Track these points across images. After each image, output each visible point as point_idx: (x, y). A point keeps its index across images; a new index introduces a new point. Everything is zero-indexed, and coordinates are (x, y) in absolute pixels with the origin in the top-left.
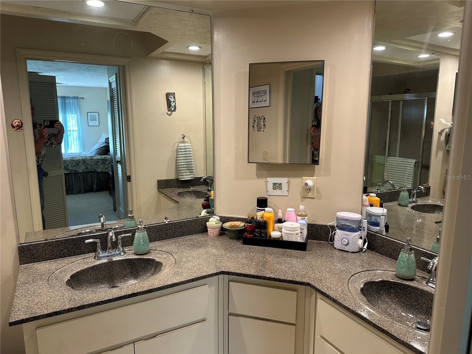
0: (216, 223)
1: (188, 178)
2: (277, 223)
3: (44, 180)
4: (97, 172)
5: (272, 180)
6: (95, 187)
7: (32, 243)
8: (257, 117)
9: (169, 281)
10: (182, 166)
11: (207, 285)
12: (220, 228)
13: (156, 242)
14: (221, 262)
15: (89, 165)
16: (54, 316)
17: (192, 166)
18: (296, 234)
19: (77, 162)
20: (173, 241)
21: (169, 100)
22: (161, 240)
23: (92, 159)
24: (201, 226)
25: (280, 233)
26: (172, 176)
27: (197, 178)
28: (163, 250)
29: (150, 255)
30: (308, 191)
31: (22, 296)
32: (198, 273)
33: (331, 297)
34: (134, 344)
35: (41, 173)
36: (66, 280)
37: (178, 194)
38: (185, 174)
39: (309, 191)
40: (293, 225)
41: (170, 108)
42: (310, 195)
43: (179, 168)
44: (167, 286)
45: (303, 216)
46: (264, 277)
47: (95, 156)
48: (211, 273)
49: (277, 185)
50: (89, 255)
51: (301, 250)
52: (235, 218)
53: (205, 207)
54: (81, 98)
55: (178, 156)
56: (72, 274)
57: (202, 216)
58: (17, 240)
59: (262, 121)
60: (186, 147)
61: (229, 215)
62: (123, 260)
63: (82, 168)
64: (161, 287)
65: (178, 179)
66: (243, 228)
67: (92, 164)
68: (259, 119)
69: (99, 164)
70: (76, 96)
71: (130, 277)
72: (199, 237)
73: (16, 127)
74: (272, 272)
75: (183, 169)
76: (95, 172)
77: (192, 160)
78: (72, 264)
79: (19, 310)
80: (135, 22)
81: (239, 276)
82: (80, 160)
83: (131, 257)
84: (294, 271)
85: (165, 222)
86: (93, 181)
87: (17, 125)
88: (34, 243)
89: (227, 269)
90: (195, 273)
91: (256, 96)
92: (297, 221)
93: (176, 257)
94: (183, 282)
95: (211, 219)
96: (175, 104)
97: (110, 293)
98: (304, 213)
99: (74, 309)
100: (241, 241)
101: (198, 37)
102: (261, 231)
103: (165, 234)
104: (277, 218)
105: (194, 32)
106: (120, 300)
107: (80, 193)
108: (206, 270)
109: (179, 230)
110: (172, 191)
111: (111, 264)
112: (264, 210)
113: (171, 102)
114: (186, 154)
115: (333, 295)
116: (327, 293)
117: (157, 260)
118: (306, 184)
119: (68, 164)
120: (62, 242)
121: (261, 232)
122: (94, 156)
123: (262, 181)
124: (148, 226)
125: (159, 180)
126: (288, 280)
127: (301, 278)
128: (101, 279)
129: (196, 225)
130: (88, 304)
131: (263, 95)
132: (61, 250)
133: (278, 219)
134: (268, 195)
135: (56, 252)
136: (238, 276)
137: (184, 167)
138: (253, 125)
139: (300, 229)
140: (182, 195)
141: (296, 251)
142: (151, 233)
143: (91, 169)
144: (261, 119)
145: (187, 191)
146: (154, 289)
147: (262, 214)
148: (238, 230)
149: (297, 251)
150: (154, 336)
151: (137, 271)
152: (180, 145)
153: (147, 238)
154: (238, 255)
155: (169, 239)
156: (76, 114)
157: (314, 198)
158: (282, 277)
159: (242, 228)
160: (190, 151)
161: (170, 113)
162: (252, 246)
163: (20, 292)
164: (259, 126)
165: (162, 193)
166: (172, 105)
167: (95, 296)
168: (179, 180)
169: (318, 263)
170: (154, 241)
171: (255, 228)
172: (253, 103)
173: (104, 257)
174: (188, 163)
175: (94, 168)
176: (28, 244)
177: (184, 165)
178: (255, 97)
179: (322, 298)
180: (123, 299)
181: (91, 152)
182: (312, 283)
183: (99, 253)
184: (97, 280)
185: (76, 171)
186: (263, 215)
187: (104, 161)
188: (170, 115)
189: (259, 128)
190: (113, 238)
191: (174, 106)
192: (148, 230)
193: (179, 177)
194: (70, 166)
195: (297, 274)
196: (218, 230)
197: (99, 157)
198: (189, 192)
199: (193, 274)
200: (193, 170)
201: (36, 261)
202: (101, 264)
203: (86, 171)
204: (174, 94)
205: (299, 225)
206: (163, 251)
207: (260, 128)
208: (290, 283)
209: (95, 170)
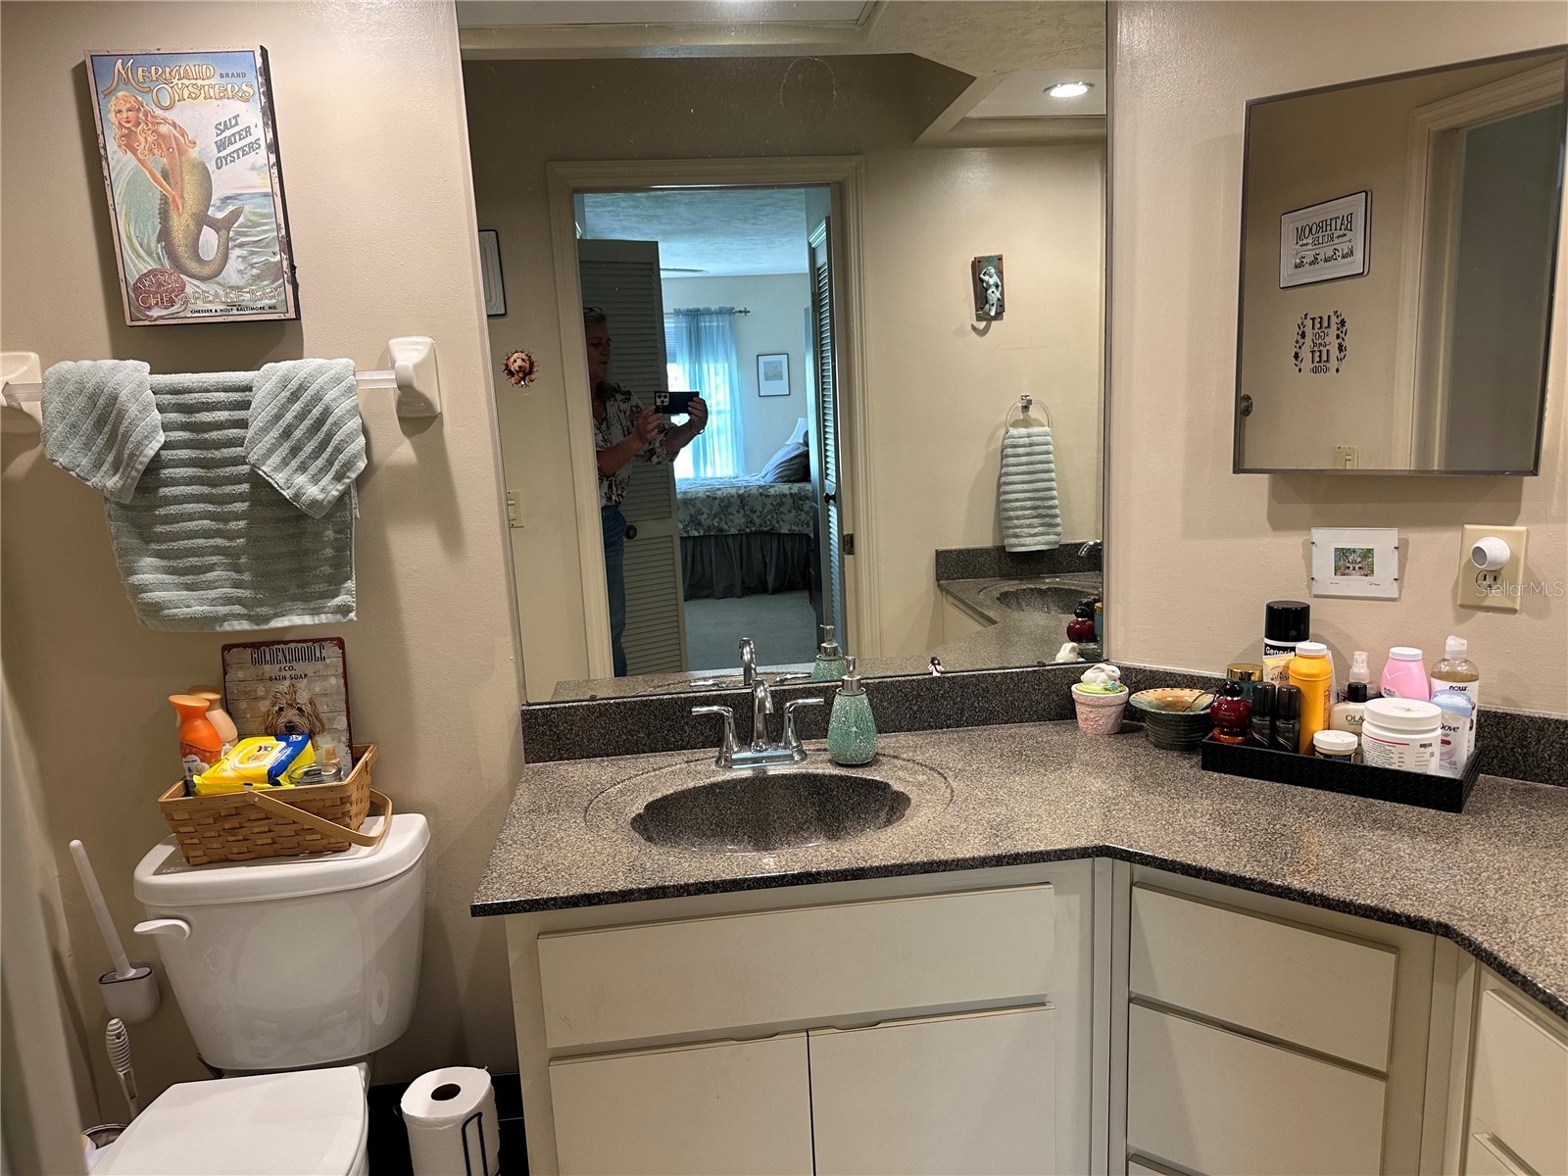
0: (1107, 690)
1: (1036, 544)
2: (1344, 700)
3: (626, 550)
4: (779, 534)
5: (1330, 539)
6: (770, 579)
7: (557, 706)
8: (1313, 319)
9: (922, 851)
10: (1017, 504)
11: (1051, 886)
12: (1122, 707)
13: (902, 736)
14: (1106, 816)
15: (755, 512)
16: (584, 906)
17: (1051, 503)
18: (1422, 746)
19: (722, 505)
20: (955, 736)
21: (982, 281)
22: (915, 730)
23: (763, 493)
24: (1053, 696)
25: (1356, 738)
26: (984, 539)
27: (1071, 545)
28: (919, 758)
29: (875, 770)
30: (1487, 583)
31: (515, 842)
32: (1020, 842)
33: (1539, 989)
34: (808, 1036)
35: (619, 529)
36: (634, 815)
37: (998, 599)
38: (1026, 530)
39: (1492, 582)
40: (1409, 710)
41: (982, 309)
42: (1495, 597)
43: (1006, 510)
44: (911, 865)
45: (1458, 680)
46: (1262, 882)
47: (773, 487)
48: (1065, 846)
49: (1351, 558)
50: (704, 753)
51: (1438, 807)
52: (1180, 675)
53: (1075, 635)
54: (741, 312)
55: (1004, 470)
56: (650, 800)
57: (1061, 661)
58: (520, 693)
59: (1333, 331)
60: (1035, 438)
61: (1159, 663)
62: (795, 776)
63: (736, 522)
64: (894, 866)
65: (1004, 547)
66: (1209, 711)
67: (763, 509)
68: (1321, 327)
69: (784, 509)
70: (728, 306)
71: (815, 831)
72: (1045, 734)
73: (518, 372)
74: (1299, 872)
75: (1020, 513)
76: (772, 533)
77: (1054, 484)
78: (657, 772)
79: (500, 876)
80: (863, 24)
81: (1169, 870)
82: (732, 496)
83: (820, 771)
84: (1394, 877)
85: (931, 673)
86: (767, 560)
87: (520, 367)
88: (562, 705)
89: (1125, 840)
90: (1010, 841)
91: (1310, 241)
92: (1431, 694)
93: (954, 785)
94: (965, 860)
95: (1088, 675)
96: (1002, 294)
97: (741, 863)
98: (1463, 669)
99: (636, 895)
100: (1197, 759)
101: (1073, 46)
102: (1273, 727)
103: (929, 711)
104: (1348, 680)
105: (1057, 29)
106: (767, 887)
107: (732, 596)
108: (1049, 835)
109: (976, 704)
110: (981, 587)
111: (761, 784)
112: (1293, 649)
113: (989, 286)
114: (1032, 463)
115: (1548, 982)
116: (1523, 969)
117: (897, 786)
118: (1479, 553)
119: (700, 509)
120: (634, 710)
121: (1274, 730)
122: (771, 487)
123: (1292, 542)
124: (877, 681)
125: (942, 552)
126: (1360, 906)
127: (1416, 904)
128: (733, 827)
129: (1035, 689)
130: (674, 886)
131: (1337, 233)
132: (630, 732)
133: (1350, 686)
134: (1316, 596)
135: (618, 737)
136: (1164, 869)
137: (1023, 508)
138: (1298, 350)
139: (1443, 727)
140: (1013, 602)
141: (1417, 809)
142: (885, 704)
143: (761, 525)
144: (1329, 326)
145: (1031, 589)
146: (871, 868)
147: (1283, 663)
148: (1188, 715)
149: (1423, 810)
150: (872, 1022)
151: (835, 815)
152: (1013, 431)
153: (868, 714)
154: (1176, 800)
155: (941, 728)
156: (728, 361)
157: (1513, 611)
158: (1337, 892)
159: (1202, 713)
160: (1048, 453)
161: (982, 325)
162: (1236, 778)
163: (513, 831)
164: (1320, 351)
165: (948, 592)
166: (990, 297)
167: (698, 864)
168: (1007, 550)
169: (1506, 861)
170: (894, 732)
171: (1252, 711)
172: (1296, 267)
173: (744, 761)
174: (1040, 494)
175: (768, 523)
176: (548, 706)
177: (1024, 500)
178: (1307, 244)
179: (1502, 992)
180: (775, 887)
181: (763, 474)
182: (1465, 928)
183: (730, 749)
184: (722, 828)
185: (721, 530)
186: (1287, 667)
187: (798, 499)
188: (982, 333)
189: (1320, 362)
190: (768, 705)
191: (998, 299)
192: (875, 693)
193: (1006, 542)
194: (705, 516)
195: (1401, 888)
196: (1112, 712)
197: (785, 488)
198: (1041, 592)
199: (1001, 841)
200: (1056, 516)
201: (565, 756)
202: (733, 780)
203: (748, 530)
204: (1000, 258)
205: (1438, 711)
206: (918, 764)
207: (1324, 358)
208: (1368, 917)
209: (773, 529)
